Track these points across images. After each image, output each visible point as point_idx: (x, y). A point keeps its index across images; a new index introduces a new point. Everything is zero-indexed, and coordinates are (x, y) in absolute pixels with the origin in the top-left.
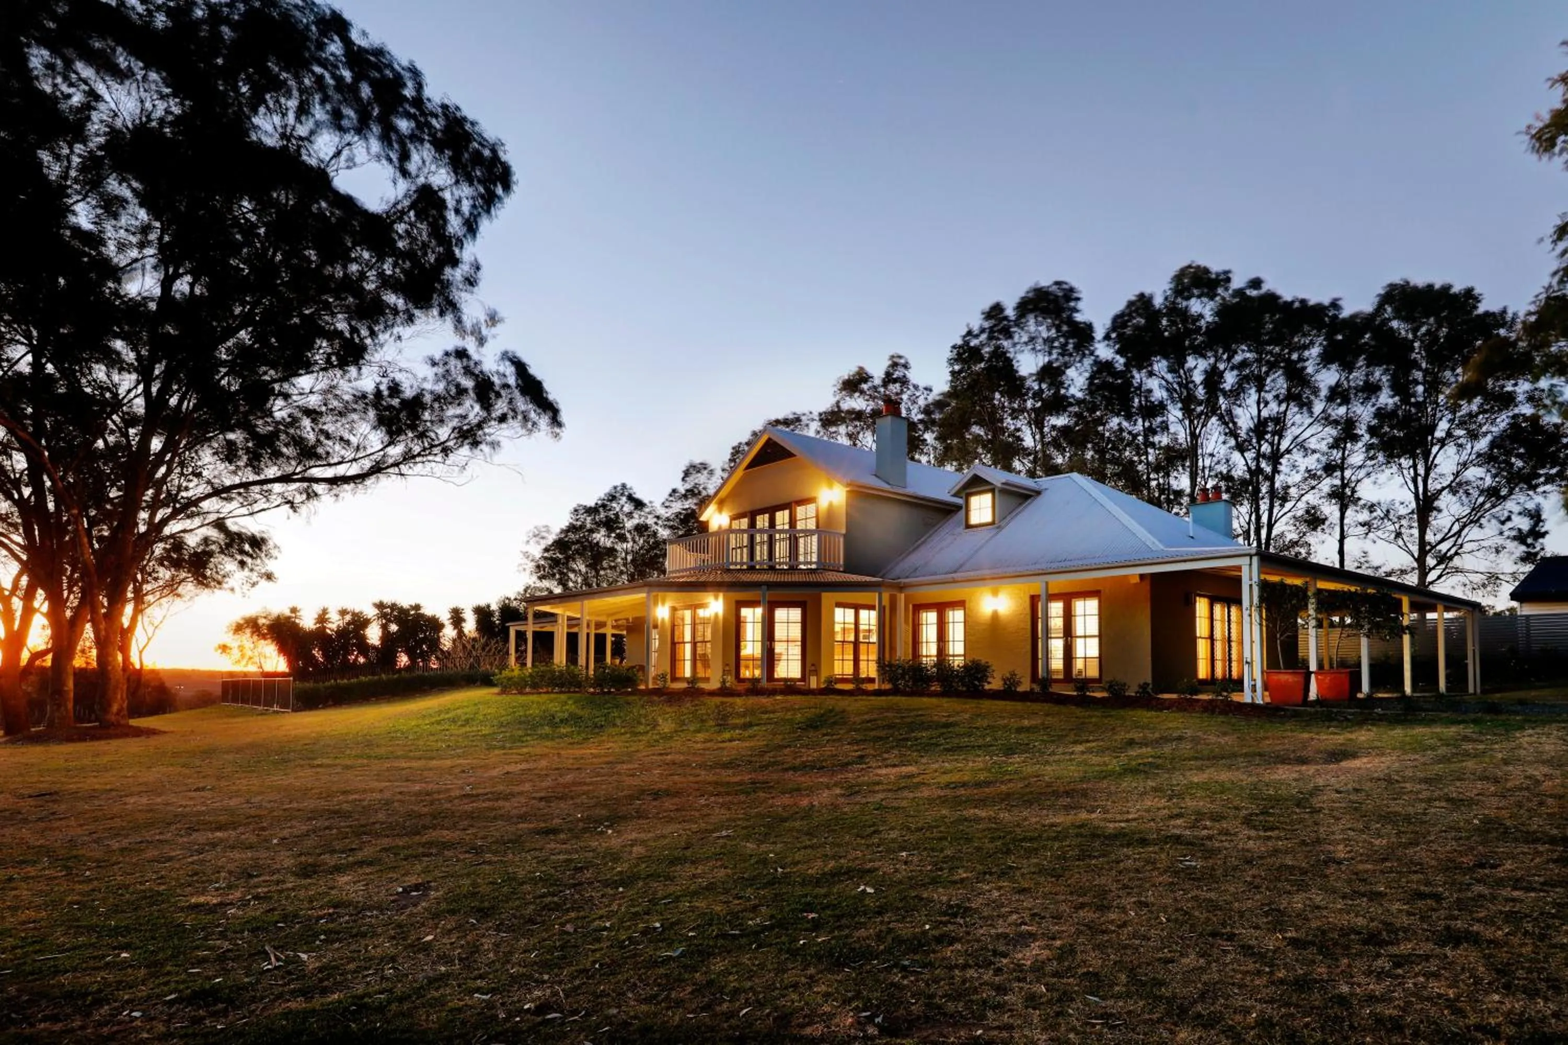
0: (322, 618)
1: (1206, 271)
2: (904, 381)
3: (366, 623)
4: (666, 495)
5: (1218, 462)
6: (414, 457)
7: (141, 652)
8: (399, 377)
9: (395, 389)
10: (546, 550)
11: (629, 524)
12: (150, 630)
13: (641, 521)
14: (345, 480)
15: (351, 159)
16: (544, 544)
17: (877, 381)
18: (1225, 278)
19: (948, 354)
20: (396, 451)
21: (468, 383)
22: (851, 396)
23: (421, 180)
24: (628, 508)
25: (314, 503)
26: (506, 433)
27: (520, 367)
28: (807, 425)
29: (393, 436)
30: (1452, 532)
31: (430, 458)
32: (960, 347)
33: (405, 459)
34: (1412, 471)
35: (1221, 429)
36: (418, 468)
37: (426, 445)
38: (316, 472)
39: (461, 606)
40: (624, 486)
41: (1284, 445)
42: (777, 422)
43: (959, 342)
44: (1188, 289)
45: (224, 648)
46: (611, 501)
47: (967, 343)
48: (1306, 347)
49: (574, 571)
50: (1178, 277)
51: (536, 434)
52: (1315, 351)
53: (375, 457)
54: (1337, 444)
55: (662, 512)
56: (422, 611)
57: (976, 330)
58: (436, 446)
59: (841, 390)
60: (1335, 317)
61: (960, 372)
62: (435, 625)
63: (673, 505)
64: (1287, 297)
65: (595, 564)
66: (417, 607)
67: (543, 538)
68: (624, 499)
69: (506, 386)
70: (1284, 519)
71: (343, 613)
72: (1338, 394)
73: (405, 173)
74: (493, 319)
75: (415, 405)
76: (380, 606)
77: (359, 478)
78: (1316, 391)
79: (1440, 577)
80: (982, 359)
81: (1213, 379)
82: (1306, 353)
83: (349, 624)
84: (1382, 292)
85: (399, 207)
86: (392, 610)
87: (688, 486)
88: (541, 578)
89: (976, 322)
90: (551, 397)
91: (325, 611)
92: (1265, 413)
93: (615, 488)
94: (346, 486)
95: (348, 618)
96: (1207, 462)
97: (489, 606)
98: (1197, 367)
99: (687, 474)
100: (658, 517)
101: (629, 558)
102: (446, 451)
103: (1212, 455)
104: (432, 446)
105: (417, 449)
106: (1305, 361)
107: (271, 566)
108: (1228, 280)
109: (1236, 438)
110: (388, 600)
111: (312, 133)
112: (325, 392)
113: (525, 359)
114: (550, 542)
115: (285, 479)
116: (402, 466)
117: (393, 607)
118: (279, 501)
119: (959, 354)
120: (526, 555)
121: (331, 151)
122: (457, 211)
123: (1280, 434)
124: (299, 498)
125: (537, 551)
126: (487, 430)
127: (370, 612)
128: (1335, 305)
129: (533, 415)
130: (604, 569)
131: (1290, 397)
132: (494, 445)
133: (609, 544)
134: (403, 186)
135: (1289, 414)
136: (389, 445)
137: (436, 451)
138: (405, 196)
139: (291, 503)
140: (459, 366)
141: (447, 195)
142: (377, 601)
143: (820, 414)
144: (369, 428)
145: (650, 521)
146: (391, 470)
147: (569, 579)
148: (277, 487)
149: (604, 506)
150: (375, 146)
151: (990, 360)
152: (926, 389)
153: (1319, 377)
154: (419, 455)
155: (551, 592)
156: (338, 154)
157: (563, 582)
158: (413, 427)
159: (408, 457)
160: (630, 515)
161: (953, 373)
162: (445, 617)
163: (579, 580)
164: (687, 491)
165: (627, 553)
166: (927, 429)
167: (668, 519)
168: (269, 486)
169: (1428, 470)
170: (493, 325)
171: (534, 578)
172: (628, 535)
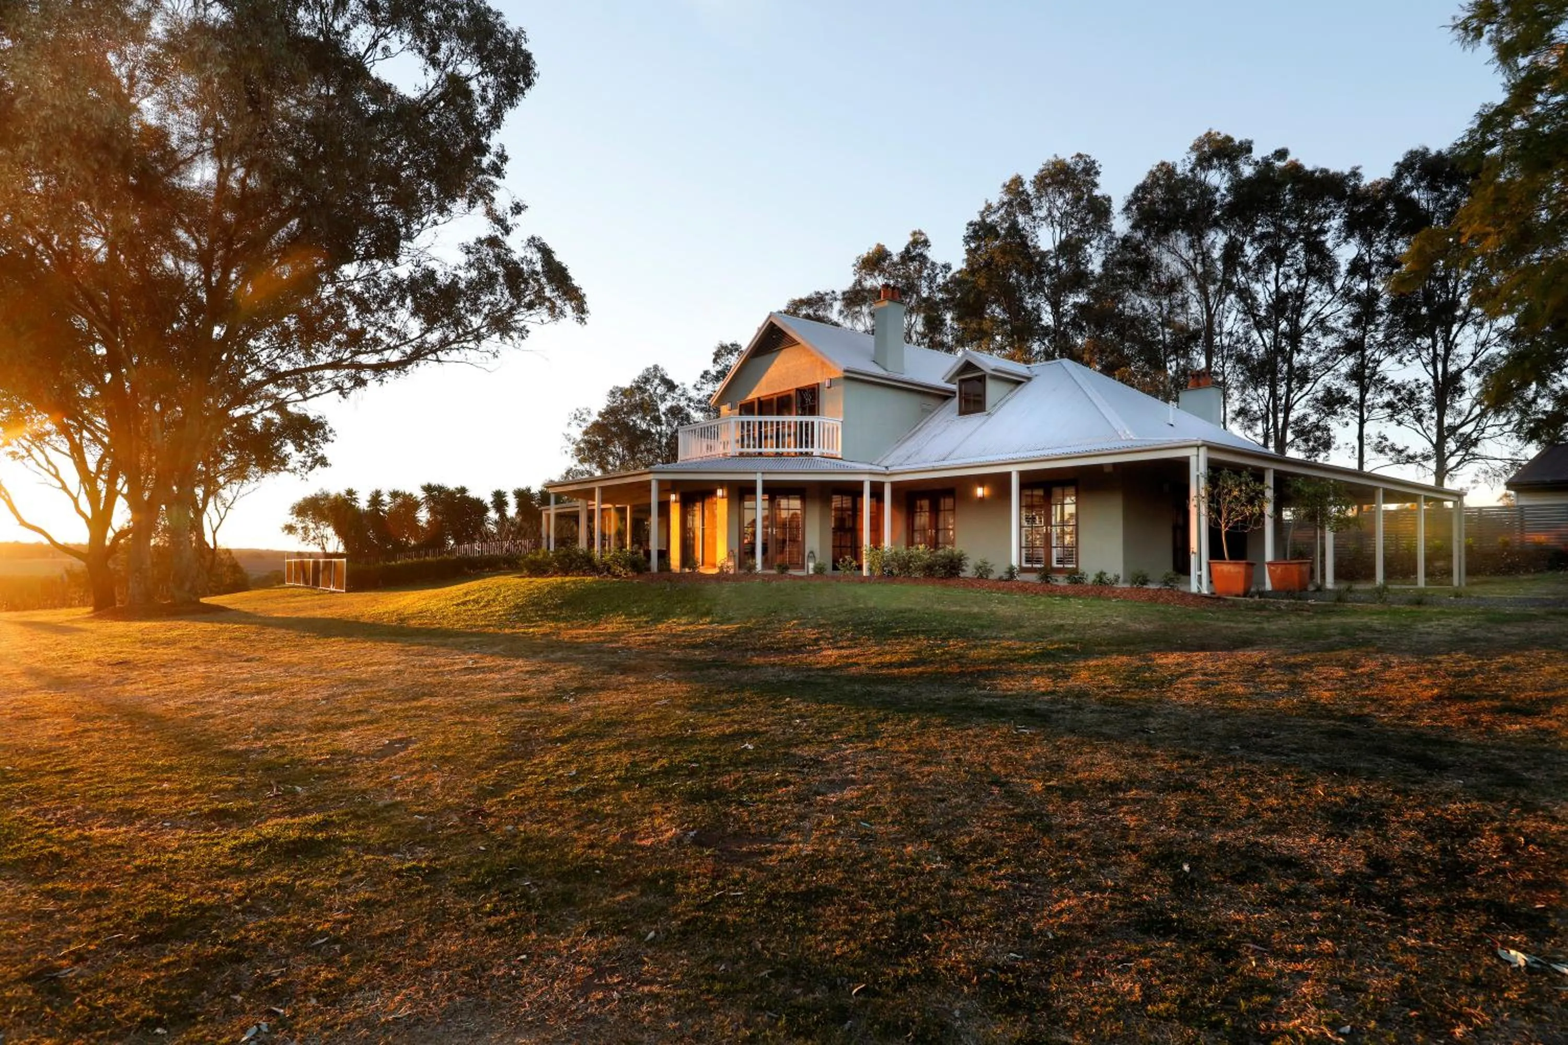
0: (376, 499)
1: (1229, 139)
2: (923, 258)
3: (416, 505)
4: (697, 378)
5: (1238, 341)
6: (450, 343)
7: (214, 532)
8: (432, 265)
9: (430, 276)
10: (586, 433)
11: (663, 408)
12: (222, 510)
13: (674, 404)
14: (390, 365)
15: (385, 49)
16: (585, 426)
17: (896, 259)
18: (1246, 148)
19: (964, 232)
20: (434, 337)
21: (500, 270)
22: (871, 275)
23: (450, 69)
24: (661, 390)
25: (359, 391)
26: (536, 318)
27: (546, 253)
28: (831, 305)
29: (431, 323)
30: (1471, 417)
31: (465, 344)
32: (976, 224)
33: (441, 346)
34: (1431, 350)
35: (1240, 306)
36: (454, 355)
37: (460, 331)
38: (363, 359)
39: (503, 489)
40: (656, 368)
41: (1304, 322)
42: (802, 302)
43: (977, 218)
44: (1209, 160)
45: (290, 529)
46: (645, 383)
47: (983, 220)
48: (1327, 217)
49: (612, 453)
50: (1197, 147)
51: (562, 321)
52: (1335, 223)
53: (414, 344)
54: (1357, 321)
55: (693, 393)
56: (467, 494)
57: (995, 203)
58: (469, 333)
59: (861, 268)
60: (1356, 187)
61: (978, 248)
62: (478, 507)
63: (705, 386)
64: (1309, 167)
65: (632, 448)
66: (463, 490)
67: (584, 420)
68: (657, 381)
69: (534, 272)
70: (1303, 401)
71: (395, 495)
72: (1358, 268)
73: (434, 63)
74: (518, 209)
75: (451, 293)
76: (428, 489)
77: (400, 366)
78: (1335, 265)
79: (1459, 464)
80: (997, 236)
81: (1232, 253)
82: (1326, 225)
83: (400, 506)
84: (1401, 160)
85: (430, 97)
86: (440, 492)
87: (719, 368)
88: (582, 461)
89: (996, 196)
90: (576, 283)
91: (378, 494)
92: (1284, 289)
93: (648, 370)
94: (390, 372)
95: (399, 500)
96: (1226, 341)
97: (529, 490)
98: (1217, 240)
99: (718, 356)
100: (690, 400)
101: (664, 441)
102: (478, 338)
103: (1230, 334)
104: (466, 333)
105: (452, 337)
106: (1325, 232)
107: (326, 450)
108: (1249, 150)
109: (1254, 316)
110: (435, 482)
111: (347, 28)
112: (367, 279)
113: (551, 245)
114: (589, 424)
115: (335, 365)
116: (439, 353)
117: (440, 489)
118: (330, 386)
119: (975, 231)
120: (568, 437)
121: (368, 41)
122: (484, 99)
123: (1299, 312)
124: (348, 384)
125: (577, 433)
126: (517, 317)
127: (420, 495)
128: (1355, 174)
129: (559, 303)
130: (642, 452)
131: (1311, 272)
132: (523, 332)
133: (644, 426)
134: (433, 74)
135: (1310, 289)
136: (426, 332)
137: (470, 338)
138: (436, 85)
139: (339, 388)
140: (491, 253)
141: (474, 85)
142: (425, 483)
143: (844, 293)
144: (408, 314)
145: (683, 403)
146: (429, 357)
147: (608, 463)
148: (329, 374)
149: (639, 388)
150: (407, 37)
151: (1005, 237)
152: (944, 266)
153: (1337, 252)
154: (454, 342)
155: (591, 474)
156: (374, 44)
157: (602, 465)
158: (448, 314)
159: (445, 344)
160: (663, 398)
161: (969, 252)
162: (488, 500)
163: (618, 463)
164: (718, 372)
165: (661, 436)
166: (948, 309)
167: (700, 402)
168: (321, 373)
169: (1448, 350)
170: (519, 213)
171: (575, 461)
172: (663, 418)
